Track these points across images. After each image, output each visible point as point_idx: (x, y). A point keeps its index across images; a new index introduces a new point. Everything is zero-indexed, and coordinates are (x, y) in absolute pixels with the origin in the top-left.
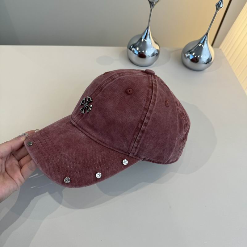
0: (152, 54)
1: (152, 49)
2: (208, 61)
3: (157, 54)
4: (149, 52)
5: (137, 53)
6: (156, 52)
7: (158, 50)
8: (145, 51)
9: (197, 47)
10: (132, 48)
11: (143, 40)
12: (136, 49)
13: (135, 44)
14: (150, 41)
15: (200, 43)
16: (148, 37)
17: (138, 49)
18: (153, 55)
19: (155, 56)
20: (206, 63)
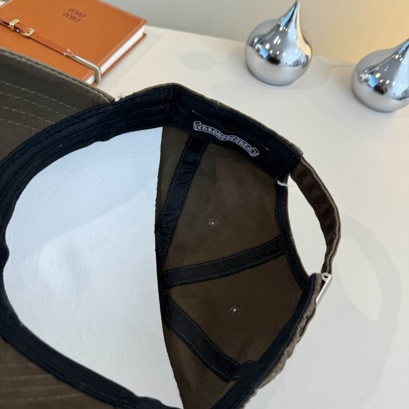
0: (294, 62)
1: (296, 51)
2: (404, 96)
3: (304, 63)
4: (288, 57)
5: (265, 56)
6: (303, 60)
7: (307, 57)
8: (281, 52)
9: (390, 61)
10: (257, 43)
11: (281, 29)
12: (265, 48)
13: (265, 36)
14: (294, 33)
15: (396, 53)
16: (292, 24)
17: (268, 46)
18: (297, 64)
19: (300, 67)
20: (400, 99)
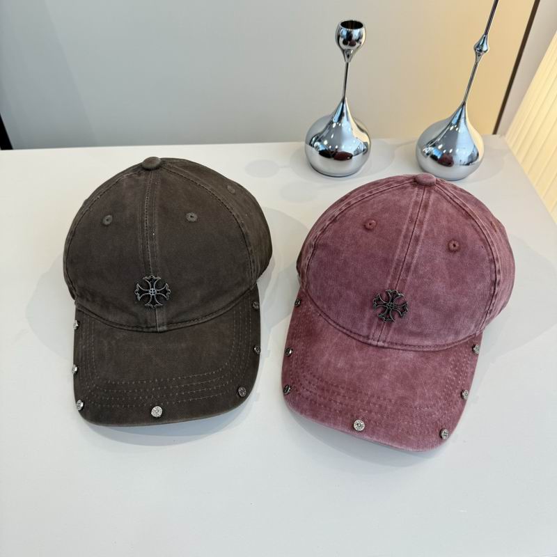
1: (354, 141)
2: (470, 160)
3: (364, 150)
6: (363, 148)
7: (365, 144)
8: (340, 145)
9: (446, 133)
10: (315, 141)
11: (334, 125)
12: (322, 144)
13: (320, 134)
14: (348, 125)
15: (450, 124)
16: (345, 118)
17: (326, 142)
19: (361, 154)
20: (468, 164)
